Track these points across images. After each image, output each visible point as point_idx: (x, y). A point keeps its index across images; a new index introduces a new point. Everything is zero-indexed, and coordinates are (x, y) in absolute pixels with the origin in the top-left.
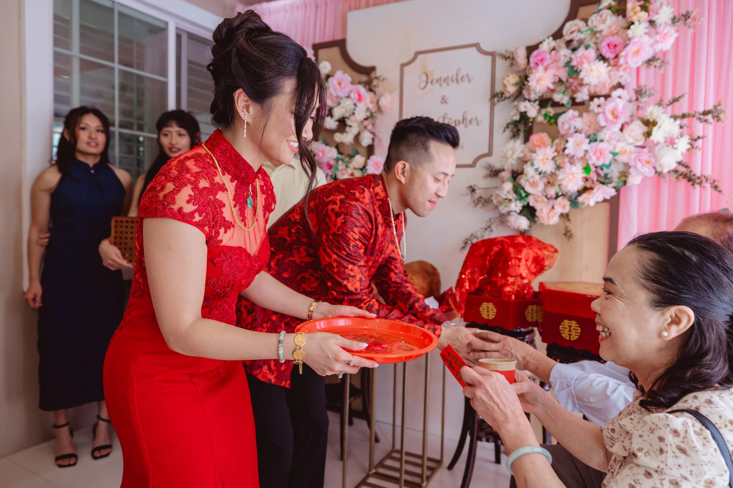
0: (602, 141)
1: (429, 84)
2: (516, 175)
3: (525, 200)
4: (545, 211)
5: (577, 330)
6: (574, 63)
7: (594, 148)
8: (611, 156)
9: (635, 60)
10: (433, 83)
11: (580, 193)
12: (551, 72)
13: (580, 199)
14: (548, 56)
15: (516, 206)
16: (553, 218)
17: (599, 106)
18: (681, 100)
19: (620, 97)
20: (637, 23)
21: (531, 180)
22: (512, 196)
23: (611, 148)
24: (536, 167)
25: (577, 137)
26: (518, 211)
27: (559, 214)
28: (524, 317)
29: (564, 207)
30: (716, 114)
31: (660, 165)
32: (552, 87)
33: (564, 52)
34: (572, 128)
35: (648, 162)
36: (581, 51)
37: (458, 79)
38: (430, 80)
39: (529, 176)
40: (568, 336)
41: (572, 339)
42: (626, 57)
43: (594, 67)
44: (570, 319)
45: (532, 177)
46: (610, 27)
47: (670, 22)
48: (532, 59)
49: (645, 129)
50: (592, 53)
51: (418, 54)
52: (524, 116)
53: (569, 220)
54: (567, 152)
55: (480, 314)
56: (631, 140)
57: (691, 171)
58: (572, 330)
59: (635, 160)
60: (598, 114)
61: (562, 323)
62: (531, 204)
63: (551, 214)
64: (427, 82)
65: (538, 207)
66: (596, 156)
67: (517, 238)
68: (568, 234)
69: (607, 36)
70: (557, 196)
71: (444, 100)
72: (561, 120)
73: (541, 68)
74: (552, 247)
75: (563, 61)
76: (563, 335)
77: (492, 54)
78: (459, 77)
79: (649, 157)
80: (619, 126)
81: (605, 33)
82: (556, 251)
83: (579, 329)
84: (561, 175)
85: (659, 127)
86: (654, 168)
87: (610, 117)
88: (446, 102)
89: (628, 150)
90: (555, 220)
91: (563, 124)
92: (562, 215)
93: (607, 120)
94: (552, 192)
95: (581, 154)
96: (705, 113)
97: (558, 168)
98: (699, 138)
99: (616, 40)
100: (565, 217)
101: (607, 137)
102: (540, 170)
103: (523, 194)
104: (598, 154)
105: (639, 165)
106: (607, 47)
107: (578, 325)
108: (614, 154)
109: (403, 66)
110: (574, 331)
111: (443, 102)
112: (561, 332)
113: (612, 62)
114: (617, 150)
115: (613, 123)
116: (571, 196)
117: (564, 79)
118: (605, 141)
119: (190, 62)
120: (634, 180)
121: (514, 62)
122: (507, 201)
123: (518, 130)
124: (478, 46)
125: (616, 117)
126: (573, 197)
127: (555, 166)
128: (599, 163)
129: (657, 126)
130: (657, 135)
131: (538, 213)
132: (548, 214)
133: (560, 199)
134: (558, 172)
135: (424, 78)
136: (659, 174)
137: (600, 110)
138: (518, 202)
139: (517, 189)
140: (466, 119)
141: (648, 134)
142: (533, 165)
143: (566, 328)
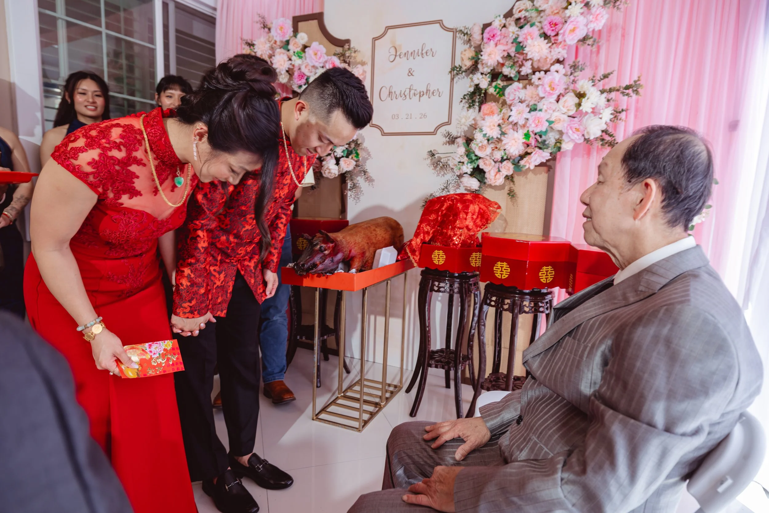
0: (541, 110)
1: (398, 58)
2: (469, 141)
3: (475, 163)
4: (493, 173)
5: (508, 270)
6: (520, 39)
7: (534, 117)
8: (547, 124)
9: (571, 37)
10: (401, 56)
11: (522, 157)
12: (501, 47)
13: (522, 163)
14: (499, 33)
15: (467, 168)
16: (499, 179)
17: (539, 79)
18: (610, 77)
19: (557, 72)
20: (573, 4)
21: (480, 145)
22: (465, 159)
23: (548, 117)
24: (484, 132)
25: (520, 106)
26: (469, 173)
27: (504, 176)
28: (469, 263)
29: (509, 170)
30: (635, 89)
31: (588, 133)
32: (501, 61)
33: (513, 28)
34: (517, 98)
35: (577, 130)
36: (527, 28)
37: (423, 53)
38: (398, 54)
39: (478, 141)
40: (500, 275)
41: (503, 278)
42: (564, 34)
43: (536, 43)
44: (502, 261)
45: (481, 142)
46: (552, 7)
47: (602, 3)
48: (486, 35)
49: (576, 100)
50: (535, 31)
51: (388, 28)
52: (477, 87)
53: (513, 181)
54: (511, 119)
55: (431, 261)
56: (565, 110)
57: (614, 140)
58: (503, 270)
59: (567, 127)
60: (537, 86)
62: (481, 167)
63: (498, 176)
64: (396, 56)
65: (486, 169)
66: (535, 124)
67: (466, 195)
68: (512, 194)
69: (549, 15)
70: (502, 160)
71: (410, 73)
72: (508, 91)
73: (492, 43)
74: (496, 204)
75: (512, 37)
76: (496, 275)
77: (454, 31)
78: (424, 52)
79: (579, 125)
80: (555, 97)
81: (547, 12)
82: (499, 207)
83: (509, 269)
84: (505, 140)
85: (588, 99)
86: (583, 135)
87: (548, 89)
88: (412, 74)
89: (562, 119)
90: (500, 180)
91: (509, 94)
92: (507, 177)
93: (545, 91)
94: (498, 155)
95: (521, 122)
96: (627, 88)
97: (503, 134)
98: (623, 110)
99: (557, 19)
100: (509, 178)
101: (545, 108)
102: (487, 135)
103: (474, 158)
104: (537, 122)
105: (570, 132)
106: (548, 25)
107: (508, 266)
108: (551, 122)
109: (375, 39)
110: (505, 271)
111: (410, 74)
112: (495, 272)
113: (553, 39)
114: (553, 119)
115: (550, 94)
116: (514, 160)
117: (512, 54)
118: (543, 110)
119: (177, 31)
120: (567, 146)
121: (471, 38)
122: (461, 164)
123: (474, 101)
124: (441, 22)
125: (553, 89)
126: (516, 161)
127: (500, 132)
128: (537, 130)
129: (586, 98)
130: (586, 106)
131: (487, 175)
132: (496, 175)
133: (505, 163)
134: (503, 138)
135: (393, 51)
136: (587, 140)
137: (540, 82)
138: (469, 164)
139: (469, 153)
140: (430, 90)
141: (579, 105)
142: (481, 130)
143: (499, 269)
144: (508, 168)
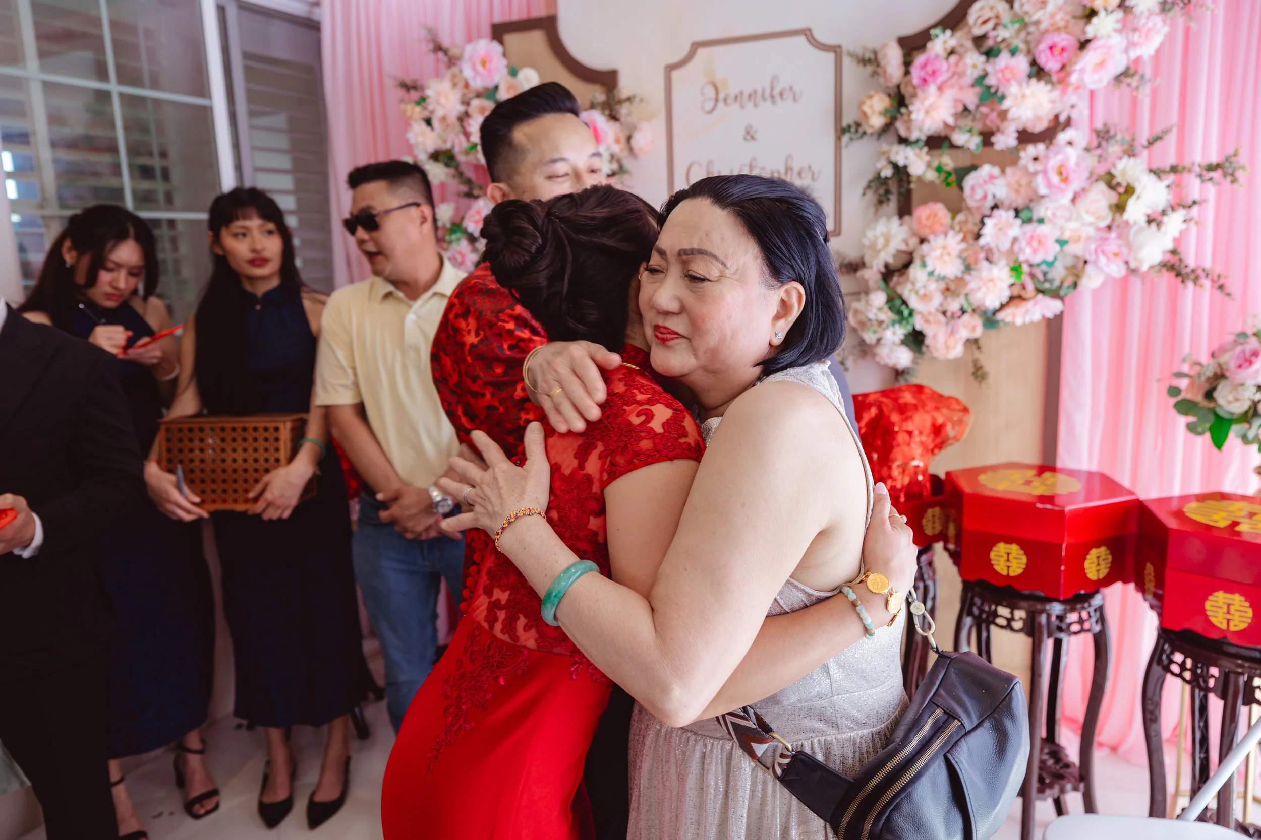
0: (1041, 221)
1: (721, 104)
3: (908, 322)
4: (941, 338)
5: (1020, 559)
6: (991, 81)
7: (1029, 235)
8: (1057, 247)
9: (1096, 77)
10: (729, 101)
11: (1003, 307)
12: (950, 93)
13: (1000, 316)
14: (944, 66)
15: (894, 333)
16: (954, 348)
17: (1036, 159)
18: (1166, 138)
19: (1070, 143)
20: (1102, 14)
21: (922, 292)
22: (887, 316)
23: (1057, 234)
24: (930, 268)
25: (1000, 216)
26: (898, 342)
27: (964, 340)
28: (921, 529)
29: (973, 329)
30: (1230, 171)
31: (1136, 259)
32: (951, 121)
33: (973, 60)
34: (990, 197)
35: (1116, 255)
36: (1004, 59)
37: (774, 95)
38: (721, 96)
39: (919, 285)
40: (1005, 568)
41: (1012, 574)
42: (1082, 71)
43: (1028, 92)
44: (1009, 541)
45: (923, 285)
46: (1052, 16)
47: (1157, 8)
48: (915, 71)
49: (1113, 197)
50: (1021, 63)
51: (697, 46)
52: (901, 172)
53: (979, 348)
54: (982, 241)
56: (1089, 219)
57: (1181, 260)
58: (1011, 560)
59: (1096, 251)
60: (1035, 174)
61: (995, 549)
62: (918, 328)
63: (951, 342)
64: (717, 100)
65: (929, 331)
66: (1032, 247)
68: (980, 373)
69: (1047, 31)
70: (963, 313)
71: (749, 135)
72: (970, 181)
73: (932, 88)
74: (958, 401)
75: (971, 74)
76: (996, 567)
77: (836, 50)
78: (776, 92)
79: (1119, 246)
80: (1069, 195)
81: (1044, 26)
82: (965, 410)
83: (1024, 558)
84: (973, 283)
85: (1138, 197)
86: (1127, 263)
87: (1055, 179)
88: (752, 138)
89: (1084, 235)
90: (956, 350)
91: (973, 189)
92: (969, 342)
93: (1049, 185)
94: (954, 306)
95: (1005, 245)
96: (1211, 168)
97: (968, 268)
98: (1195, 202)
99: (1063, 40)
100: (973, 343)
101: (1049, 213)
102: (936, 273)
103: (906, 313)
104: (1035, 244)
105: (1103, 260)
106: (1048, 52)
107: (1022, 552)
108: (1062, 243)
109: (670, 68)
110: (1015, 561)
111: (748, 137)
112: (993, 562)
113: (1054, 78)
114: (1067, 235)
115: (1062, 191)
116: (986, 313)
117: (971, 107)
118: (1046, 220)
119: (246, 56)
120: (1092, 280)
121: (879, 70)
122: (876, 323)
123: (888, 192)
124: (808, 33)
125: (1066, 180)
126: (991, 314)
127: (962, 267)
128: (1037, 259)
129: (1134, 197)
130: (1136, 211)
131: (928, 341)
132: (946, 342)
133: (966, 317)
134: (967, 278)
135: (710, 92)
136: (1133, 271)
137: (1038, 166)
138: (897, 326)
139: (893, 302)
140: (792, 169)
141: (1120, 208)
142: (924, 265)
143: (1001, 556)
144: (971, 327)
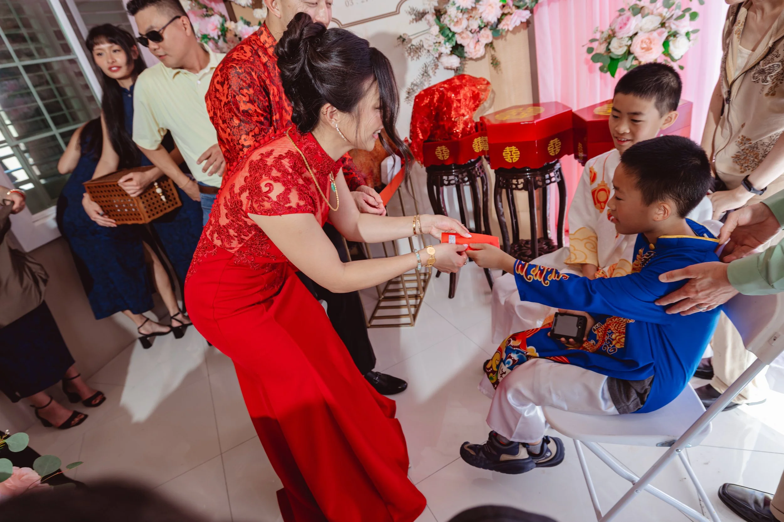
2: (439, 13)
3: (453, 40)
4: (472, 45)
11: (499, 21)
13: (500, 26)
15: (446, 48)
16: (479, 50)
21: (455, 19)
22: (442, 39)
24: (457, 5)
26: (449, 53)
27: (484, 45)
28: (472, 149)
39: (452, 15)
40: (511, 159)
41: (514, 161)
44: (510, 145)
45: (456, 17)
53: (493, 48)
58: (513, 154)
61: (504, 151)
62: (459, 42)
63: (478, 47)
65: (465, 43)
67: (453, 81)
68: (495, 62)
70: (480, 28)
74: (484, 80)
76: (506, 160)
82: (488, 83)
83: (518, 152)
84: (480, 8)
90: (481, 51)
92: (487, 45)
94: (475, 25)
100: (490, 45)
102: (461, 8)
103: (450, 35)
107: (517, 149)
110: (515, 154)
112: (505, 157)
116: (492, 26)
122: (437, 44)
126: (494, 26)
131: (466, 49)
132: (475, 47)
133: (483, 31)
134: (477, 6)
138: (447, 44)
139: (443, 30)
142: (454, 4)
143: (508, 154)
144: (487, 36)
